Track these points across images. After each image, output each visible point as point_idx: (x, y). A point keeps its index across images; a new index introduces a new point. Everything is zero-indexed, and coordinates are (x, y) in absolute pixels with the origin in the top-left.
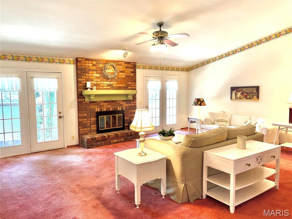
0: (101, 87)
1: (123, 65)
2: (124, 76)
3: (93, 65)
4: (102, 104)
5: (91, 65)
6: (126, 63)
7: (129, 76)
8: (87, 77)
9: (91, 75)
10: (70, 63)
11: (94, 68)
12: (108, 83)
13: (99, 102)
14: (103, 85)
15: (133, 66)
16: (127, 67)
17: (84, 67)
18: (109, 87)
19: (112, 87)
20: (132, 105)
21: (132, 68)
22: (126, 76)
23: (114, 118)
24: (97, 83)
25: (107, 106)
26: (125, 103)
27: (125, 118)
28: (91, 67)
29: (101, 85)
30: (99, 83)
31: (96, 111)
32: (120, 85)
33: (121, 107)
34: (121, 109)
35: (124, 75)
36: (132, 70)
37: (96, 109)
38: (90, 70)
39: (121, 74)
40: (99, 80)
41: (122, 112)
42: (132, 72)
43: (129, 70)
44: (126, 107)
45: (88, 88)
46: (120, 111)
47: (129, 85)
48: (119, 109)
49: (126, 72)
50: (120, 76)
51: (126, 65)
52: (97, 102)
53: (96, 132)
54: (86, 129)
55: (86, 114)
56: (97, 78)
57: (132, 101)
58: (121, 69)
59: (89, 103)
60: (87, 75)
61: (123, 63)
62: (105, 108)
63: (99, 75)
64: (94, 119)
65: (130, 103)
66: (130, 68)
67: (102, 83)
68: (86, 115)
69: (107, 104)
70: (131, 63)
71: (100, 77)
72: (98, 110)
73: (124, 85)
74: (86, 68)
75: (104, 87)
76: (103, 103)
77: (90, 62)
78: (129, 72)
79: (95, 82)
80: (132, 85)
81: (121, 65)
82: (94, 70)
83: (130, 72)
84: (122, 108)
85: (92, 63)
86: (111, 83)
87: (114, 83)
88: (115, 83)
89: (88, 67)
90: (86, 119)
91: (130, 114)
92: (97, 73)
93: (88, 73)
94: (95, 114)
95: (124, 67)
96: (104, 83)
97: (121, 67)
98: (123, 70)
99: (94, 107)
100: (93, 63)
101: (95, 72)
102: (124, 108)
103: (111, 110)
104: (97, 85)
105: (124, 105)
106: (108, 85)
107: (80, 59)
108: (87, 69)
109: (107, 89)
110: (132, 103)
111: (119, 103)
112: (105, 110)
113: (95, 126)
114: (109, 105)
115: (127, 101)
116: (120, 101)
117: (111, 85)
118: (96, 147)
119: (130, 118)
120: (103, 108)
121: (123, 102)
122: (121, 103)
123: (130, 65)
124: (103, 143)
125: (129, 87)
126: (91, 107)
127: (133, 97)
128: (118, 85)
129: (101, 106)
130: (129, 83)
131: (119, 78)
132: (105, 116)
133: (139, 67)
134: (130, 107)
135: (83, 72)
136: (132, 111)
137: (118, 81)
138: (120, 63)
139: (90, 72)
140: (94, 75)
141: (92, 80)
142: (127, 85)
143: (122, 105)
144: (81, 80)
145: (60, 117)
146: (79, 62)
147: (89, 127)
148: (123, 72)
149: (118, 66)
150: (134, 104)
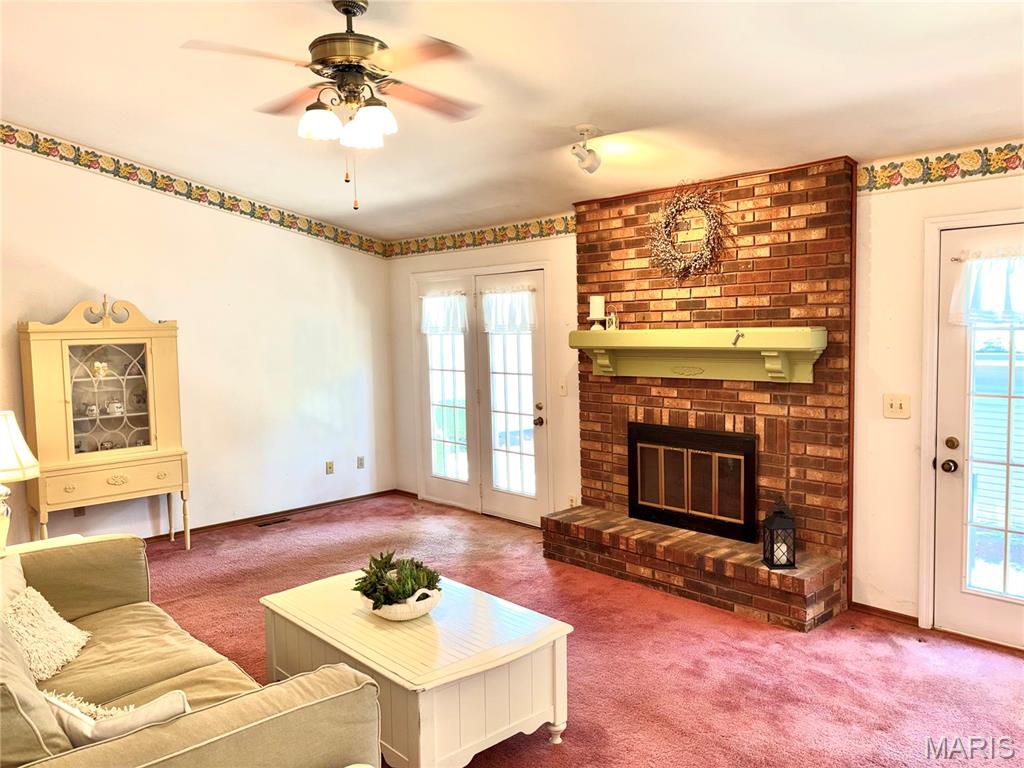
0: (654, 317)
1: (757, 191)
2: (765, 252)
3: (629, 222)
4: (654, 391)
5: (618, 223)
6: (775, 177)
7: (791, 249)
8: (603, 278)
9: (617, 265)
10: (566, 231)
11: (630, 233)
12: (684, 294)
13: (645, 382)
14: (663, 305)
15: (823, 181)
16: (781, 200)
17: (595, 236)
18: (685, 315)
19: (699, 313)
20: (811, 413)
21: (817, 197)
22: (775, 248)
23: (701, 466)
24: (641, 296)
25: (674, 403)
26: (766, 397)
27: (763, 481)
28: (619, 231)
29: (652, 308)
30: (646, 296)
31: (632, 418)
32: (742, 301)
33: (740, 418)
34: (740, 428)
35: (767, 245)
36: (819, 208)
37: (632, 409)
38: (616, 246)
39: (748, 240)
40: (646, 284)
41: (745, 444)
42: (813, 222)
43: (795, 210)
44: (770, 423)
45: (593, 323)
46: (734, 435)
47: (799, 300)
48: (729, 426)
49: (775, 226)
50: (742, 254)
51: (781, 188)
52: (638, 382)
54: (599, 485)
55: (600, 424)
56: (643, 274)
57: (815, 388)
58: (749, 218)
59: (609, 381)
60: (604, 266)
61: (758, 180)
62: (666, 412)
63: (644, 263)
64: (621, 450)
65: (799, 401)
66: (805, 198)
67: (657, 294)
68: (598, 427)
69: (675, 394)
70: (814, 171)
71: (650, 272)
72: (637, 414)
73: (765, 301)
74: (602, 239)
75: (667, 316)
76: (660, 389)
77: (614, 212)
78: (793, 224)
79: (629, 297)
80: (811, 299)
81: (749, 193)
82: (629, 244)
83: (802, 223)
84: (750, 424)
85: (620, 213)
86: (698, 292)
87: (709, 293)
88: (716, 291)
89: (605, 235)
90: (598, 446)
91: (798, 462)
92: (640, 255)
93: (606, 258)
94: (623, 434)
95: (768, 202)
96: (668, 294)
97: (750, 204)
98: (761, 216)
99: (625, 399)
100: (624, 214)
101: (632, 252)
102: (760, 424)
103: (692, 423)
104: (630, 307)
105: (759, 409)
106: (683, 305)
107: (583, 208)
108: (606, 244)
109: (677, 323)
110: (810, 401)
111: (732, 396)
112: (666, 421)
113: (625, 480)
114: (684, 401)
115: (777, 389)
116: (742, 386)
117: (696, 304)
118: (573, 562)
119: (796, 486)
120: (657, 410)
121: (755, 390)
122: (745, 397)
123: (799, 185)
124: (597, 557)
125: (795, 312)
126: (614, 397)
127: (814, 365)
128: (731, 303)
129: (651, 402)
130: (797, 287)
131: (735, 267)
132: (661, 449)
133: (894, 177)
134: (799, 424)
135: (591, 257)
136: (810, 450)
137: (730, 280)
138: (741, 183)
139: (614, 255)
140: (629, 264)
141: (620, 289)
142: (785, 300)
143: (749, 407)
144: (584, 289)
145: (539, 422)
146: (580, 219)
147: (608, 479)
148: (763, 228)
149: (732, 205)
150: (826, 409)
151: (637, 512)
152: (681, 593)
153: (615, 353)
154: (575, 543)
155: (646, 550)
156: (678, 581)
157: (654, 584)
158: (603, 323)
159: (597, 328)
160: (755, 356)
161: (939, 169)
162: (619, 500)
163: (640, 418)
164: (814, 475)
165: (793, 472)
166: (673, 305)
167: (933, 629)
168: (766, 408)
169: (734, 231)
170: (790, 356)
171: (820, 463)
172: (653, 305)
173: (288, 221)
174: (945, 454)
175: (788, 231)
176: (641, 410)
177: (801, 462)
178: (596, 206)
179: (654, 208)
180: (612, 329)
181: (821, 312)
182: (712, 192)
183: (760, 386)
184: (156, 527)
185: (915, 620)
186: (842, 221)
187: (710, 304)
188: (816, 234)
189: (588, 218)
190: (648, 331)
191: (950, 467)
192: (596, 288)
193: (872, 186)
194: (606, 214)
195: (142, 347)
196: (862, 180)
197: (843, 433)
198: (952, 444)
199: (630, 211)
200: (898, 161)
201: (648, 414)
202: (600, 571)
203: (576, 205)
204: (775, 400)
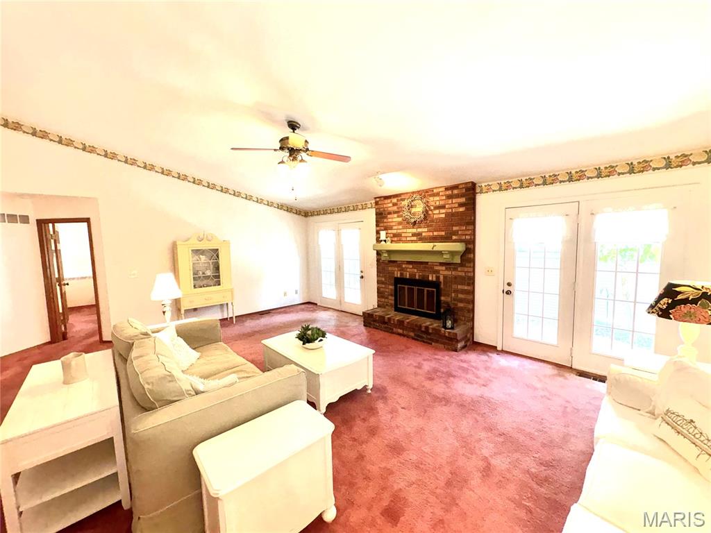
0: (404, 239)
1: (441, 194)
2: (443, 216)
3: (394, 205)
4: (404, 266)
5: (391, 205)
6: (447, 189)
7: (452, 214)
8: (385, 224)
9: (390, 220)
10: (372, 207)
11: (395, 208)
12: (414, 231)
13: (400, 262)
14: (407, 235)
15: (464, 190)
16: (449, 197)
17: (382, 209)
18: (415, 238)
19: (420, 238)
20: (460, 274)
21: (462, 196)
22: (447, 214)
23: (421, 292)
24: (399, 231)
25: (411, 270)
26: (444, 268)
27: (443, 298)
28: (391, 208)
30: (401, 231)
31: (396, 276)
32: (435, 233)
33: (434, 275)
34: (434, 279)
35: (444, 213)
36: (463, 200)
37: (396, 272)
38: (390, 213)
39: (437, 211)
40: (400, 227)
41: (436, 284)
42: (461, 205)
43: (454, 201)
44: (445, 277)
45: (381, 241)
46: (432, 281)
47: (456, 233)
48: (430, 278)
49: (447, 206)
50: (435, 217)
51: (449, 192)
53: (393, 309)
54: (383, 300)
56: (400, 223)
57: (461, 265)
58: (438, 203)
59: (387, 262)
60: (385, 220)
61: (441, 190)
62: (408, 273)
63: (400, 219)
64: (392, 287)
65: (455, 269)
66: (457, 196)
67: (405, 231)
68: (383, 279)
69: (411, 267)
70: (461, 187)
71: (402, 223)
72: (398, 274)
73: (443, 233)
75: (408, 239)
76: (406, 265)
77: (389, 201)
78: (453, 206)
79: (395, 231)
80: (460, 233)
81: (438, 194)
82: (395, 213)
83: (457, 205)
84: (438, 278)
85: (391, 201)
86: (419, 230)
87: (423, 230)
88: (426, 230)
89: (386, 209)
90: (384, 286)
91: (454, 291)
92: (398, 217)
93: (386, 217)
94: (393, 282)
95: (444, 198)
96: (409, 231)
97: (438, 198)
98: (442, 203)
99: (394, 269)
100: (393, 201)
101: (396, 215)
102: (442, 278)
103: (417, 277)
104: (395, 235)
105: (441, 272)
106: (414, 235)
107: (378, 199)
108: (386, 212)
109: (412, 241)
110: (459, 269)
111: (431, 268)
112: (408, 277)
113: (393, 298)
114: (414, 270)
115: (448, 265)
116: (435, 264)
117: (419, 234)
118: (374, 328)
119: (454, 300)
120: (405, 273)
122: (436, 268)
123: (456, 192)
124: (383, 326)
125: (454, 237)
126: (389, 268)
127: (461, 257)
128: (431, 234)
129: (403, 269)
130: (455, 228)
131: (432, 221)
132: (406, 287)
133: (489, 189)
134: (456, 277)
135: (381, 216)
136: (460, 287)
137: (431, 226)
138: (435, 191)
139: (389, 216)
140: (394, 220)
141: (391, 229)
142: (450, 233)
143: (438, 272)
144: (378, 229)
145: (362, 277)
146: (377, 203)
147: (387, 298)
148: (443, 207)
149: (431, 199)
150: (465, 272)
151: (397, 309)
152: (413, 339)
153: (389, 252)
154: (375, 321)
155: (401, 323)
156: (412, 334)
157: (404, 335)
158: (385, 241)
159: (383, 243)
160: (440, 253)
161: (505, 186)
162: (391, 305)
163: (399, 275)
164: (460, 296)
165: (453, 295)
166: (411, 235)
167: (502, 350)
168: (444, 272)
169: (432, 208)
170: (452, 253)
171: (463, 292)
172: (403, 235)
173: (270, 204)
174: (507, 288)
175: (452, 208)
176: (399, 273)
177: (457, 291)
178: (382, 199)
179: (403, 200)
180: (389, 243)
181: (464, 237)
182: (425, 194)
183: (441, 264)
184: (223, 315)
185: (496, 347)
186: (471, 205)
187: (424, 234)
188: (462, 209)
189: (380, 203)
190: (401, 244)
191: (508, 293)
192: (382, 228)
193: (481, 192)
194: (386, 201)
195: (217, 250)
196: (478, 190)
197: (471, 281)
198: (509, 284)
199: (395, 200)
200: (490, 184)
201: (401, 274)
202: (384, 331)
203: (375, 198)
204: (447, 269)
